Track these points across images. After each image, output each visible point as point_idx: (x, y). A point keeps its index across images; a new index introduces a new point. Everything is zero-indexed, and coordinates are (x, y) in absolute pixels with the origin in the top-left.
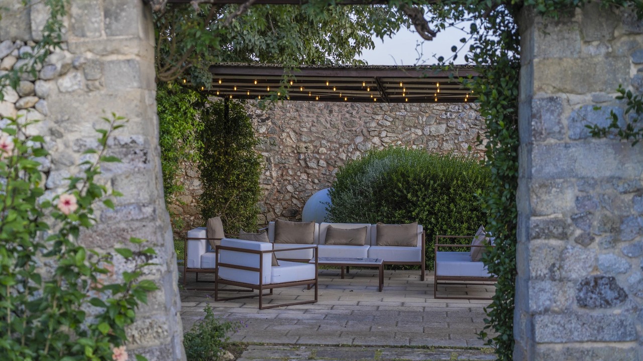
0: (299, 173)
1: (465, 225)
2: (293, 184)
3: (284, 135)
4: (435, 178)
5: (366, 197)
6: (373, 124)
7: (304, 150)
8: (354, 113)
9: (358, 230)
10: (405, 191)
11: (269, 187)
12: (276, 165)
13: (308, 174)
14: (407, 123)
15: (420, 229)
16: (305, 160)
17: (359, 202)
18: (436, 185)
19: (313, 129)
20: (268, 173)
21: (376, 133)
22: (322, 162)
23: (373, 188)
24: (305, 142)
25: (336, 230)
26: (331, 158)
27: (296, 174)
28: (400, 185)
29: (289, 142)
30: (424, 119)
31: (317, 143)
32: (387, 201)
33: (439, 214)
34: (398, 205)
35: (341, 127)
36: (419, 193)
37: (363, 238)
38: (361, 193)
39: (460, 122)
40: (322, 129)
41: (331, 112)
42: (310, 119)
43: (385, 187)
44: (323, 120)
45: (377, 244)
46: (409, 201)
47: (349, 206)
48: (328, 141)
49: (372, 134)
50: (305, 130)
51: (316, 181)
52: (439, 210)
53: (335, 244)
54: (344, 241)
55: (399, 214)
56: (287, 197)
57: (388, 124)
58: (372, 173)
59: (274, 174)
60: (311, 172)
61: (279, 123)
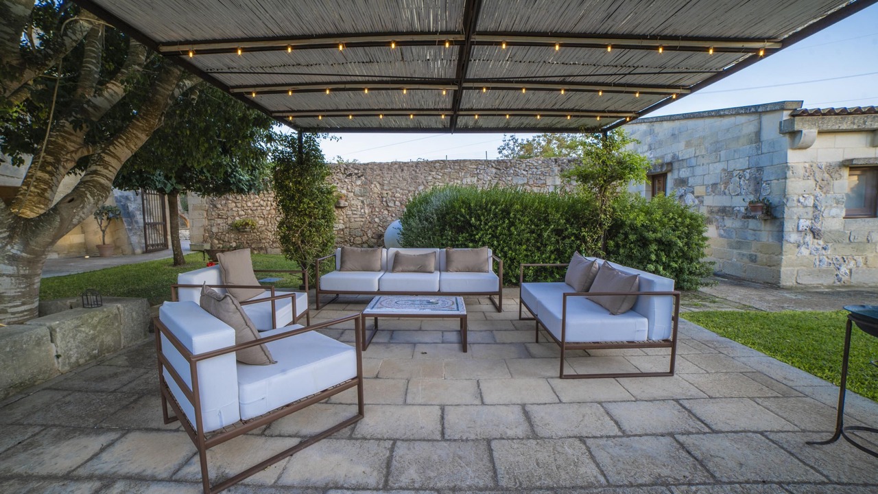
0: (382, 210)
1: (524, 247)
2: (379, 218)
3: (373, 185)
4: (495, 203)
5: (431, 223)
6: (430, 178)
7: (385, 195)
8: (418, 170)
9: (426, 255)
10: (468, 217)
11: (363, 220)
12: (367, 205)
13: (388, 211)
14: (452, 177)
15: (490, 252)
16: (386, 201)
17: (424, 227)
18: (497, 210)
19: (391, 181)
20: (362, 211)
21: (432, 183)
22: (397, 203)
23: (437, 215)
24: (386, 190)
25: (403, 256)
26: (403, 200)
27: (380, 211)
28: (463, 210)
29: (376, 190)
30: (463, 174)
31: (394, 190)
32: (450, 226)
33: (501, 237)
34: (460, 230)
35: (409, 180)
36: (482, 218)
37: (432, 264)
38: (427, 220)
39: (485, 175)
40: (397, 181)
41: (402, 170)
42: (389, 175)
43: (448, 214)
44: (397, 176)
45: (447, 270)
46: (471, 225)
47: (415, 231)
48: (401, 189)
49: (429, 184)
50: (386, 182)
51: (394, 215)
52: (501, 234)
53: (403, 271)
54: (412, 268)
55: (463, 238)
56: (375, 225)
57: (440, 177)
58: (436, 202)
59: (367, 211)
60: (390, 209)
61: (369, 178)
